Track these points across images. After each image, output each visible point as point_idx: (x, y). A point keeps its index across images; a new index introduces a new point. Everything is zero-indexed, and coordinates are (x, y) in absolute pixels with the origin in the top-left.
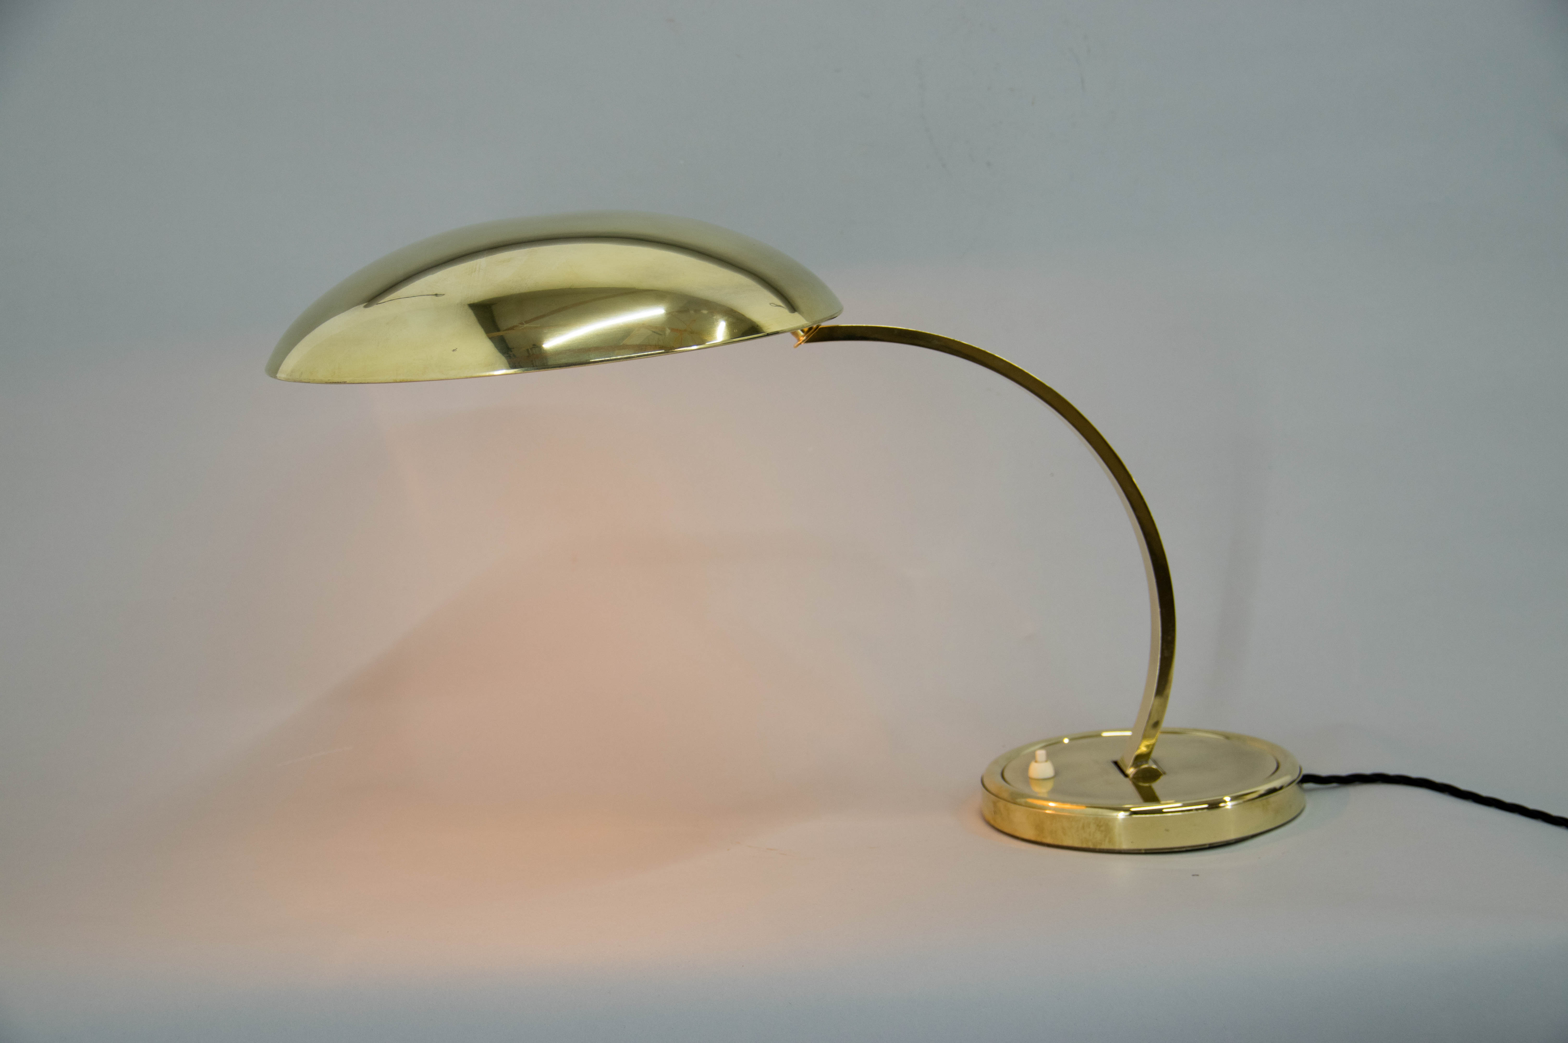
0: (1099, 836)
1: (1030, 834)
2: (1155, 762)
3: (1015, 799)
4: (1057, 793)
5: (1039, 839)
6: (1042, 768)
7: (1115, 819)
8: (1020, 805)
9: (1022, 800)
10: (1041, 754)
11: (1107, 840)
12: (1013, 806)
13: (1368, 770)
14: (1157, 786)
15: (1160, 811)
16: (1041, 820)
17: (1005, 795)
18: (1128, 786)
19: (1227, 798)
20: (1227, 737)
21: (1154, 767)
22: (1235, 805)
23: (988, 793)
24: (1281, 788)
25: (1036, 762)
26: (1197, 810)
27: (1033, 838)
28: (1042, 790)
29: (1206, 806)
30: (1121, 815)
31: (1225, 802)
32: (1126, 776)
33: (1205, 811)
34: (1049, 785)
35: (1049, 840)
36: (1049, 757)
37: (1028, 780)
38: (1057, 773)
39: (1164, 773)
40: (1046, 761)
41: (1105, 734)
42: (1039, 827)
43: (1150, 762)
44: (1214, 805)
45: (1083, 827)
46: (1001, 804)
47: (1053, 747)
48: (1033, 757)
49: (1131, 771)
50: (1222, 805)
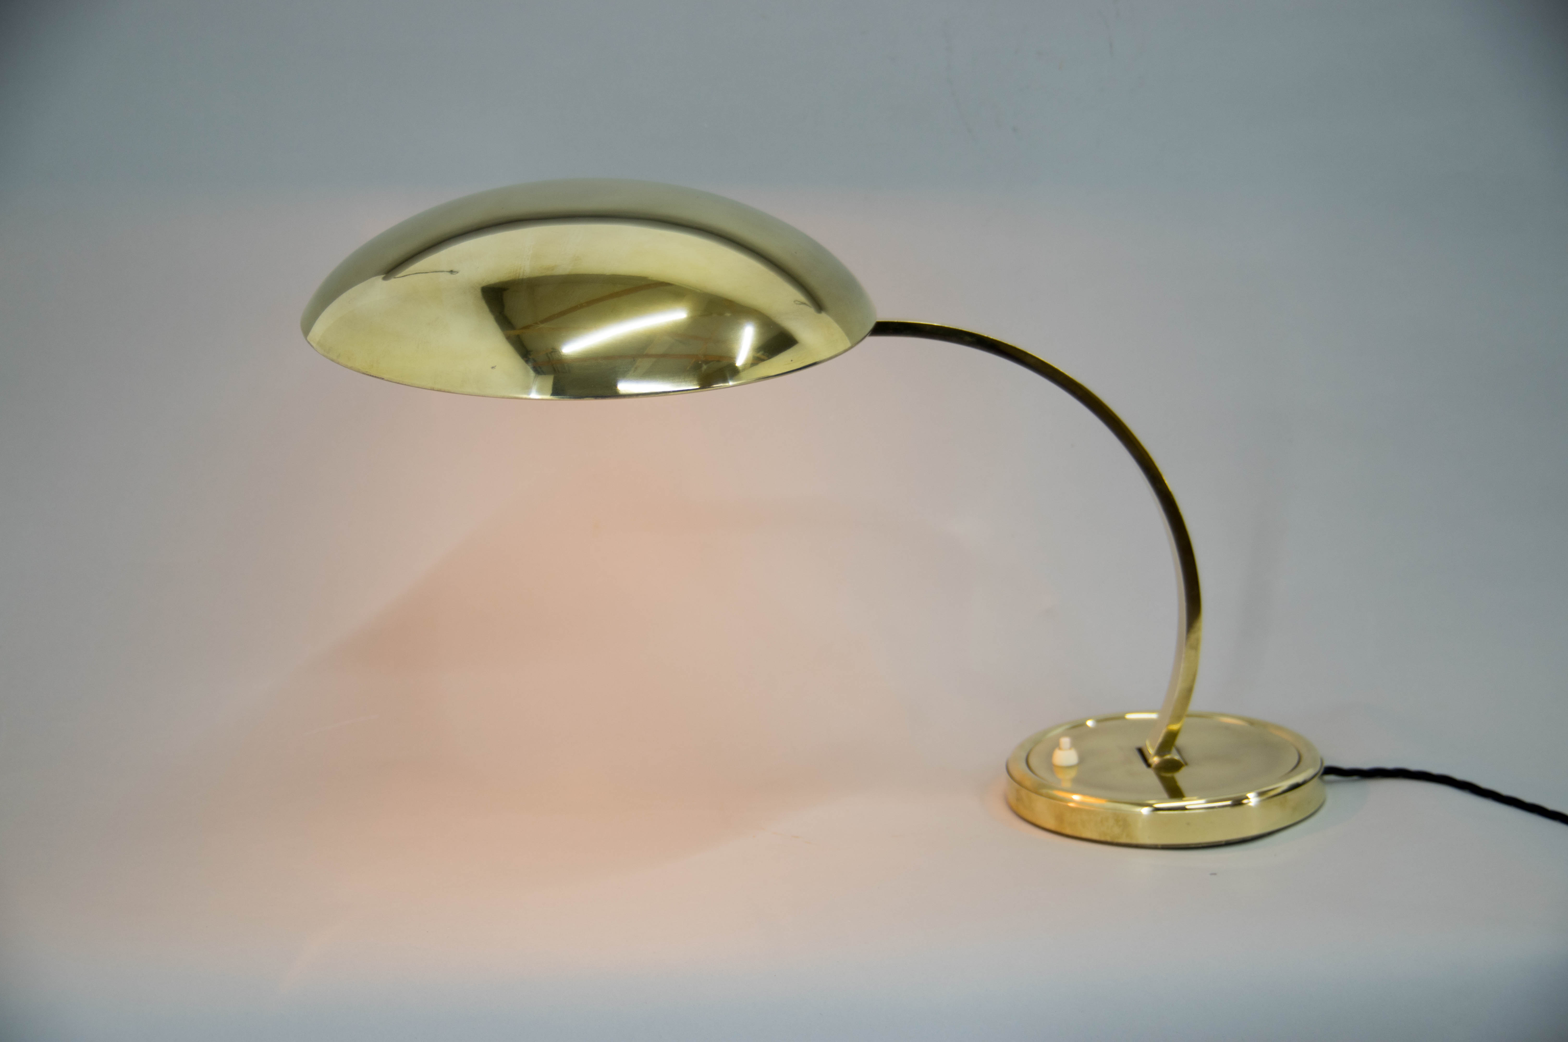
0: (1116, 830)
1: (1051, 824)
2: (1179, 751)
3: (1039, 789)
4: (1080, 784)
5: (1059, 830)
6: (1066, 756)
7: (1136, 815)
8: (1041, 795)
9: (1044, 791)
10: (1065, 741)
12: (1034, 796)
13: (1390, 765)
14: (1181, 777)
15: (1183, 808)
16: (1062, 810)
17: (1028, 783)
18: (1151, 779)
19: (1249, 795)
20: (1252, 722)
21: (1177, 757)
22: (1258, 801)
23: (1011, 780)
24: (1304, 783)
25: (1060, 749)
26: (1221, 807)
27: (1053, 827)
28: (1066, 780)
29: (1229, 803)
30: (1145, 811)
31: (1247, 798)
32: (1149, 765)
33: (1228, 809)
34: (1073, 774)
35: (1068, 831)
36: (1074, 745)
37: (1052, 768)
38: (1082, 760)
39: (1186, 764)
40: (1070, 748)
41: (1130, 716)
42: (1060, 818)
43: (1174, 751)
44: (1238, 802)
45: (1102, 821)
46: (1024, 792)
47: (1076, 729)
48: (1057, 745)
49: (1155, 760)
50: (1245, 801)
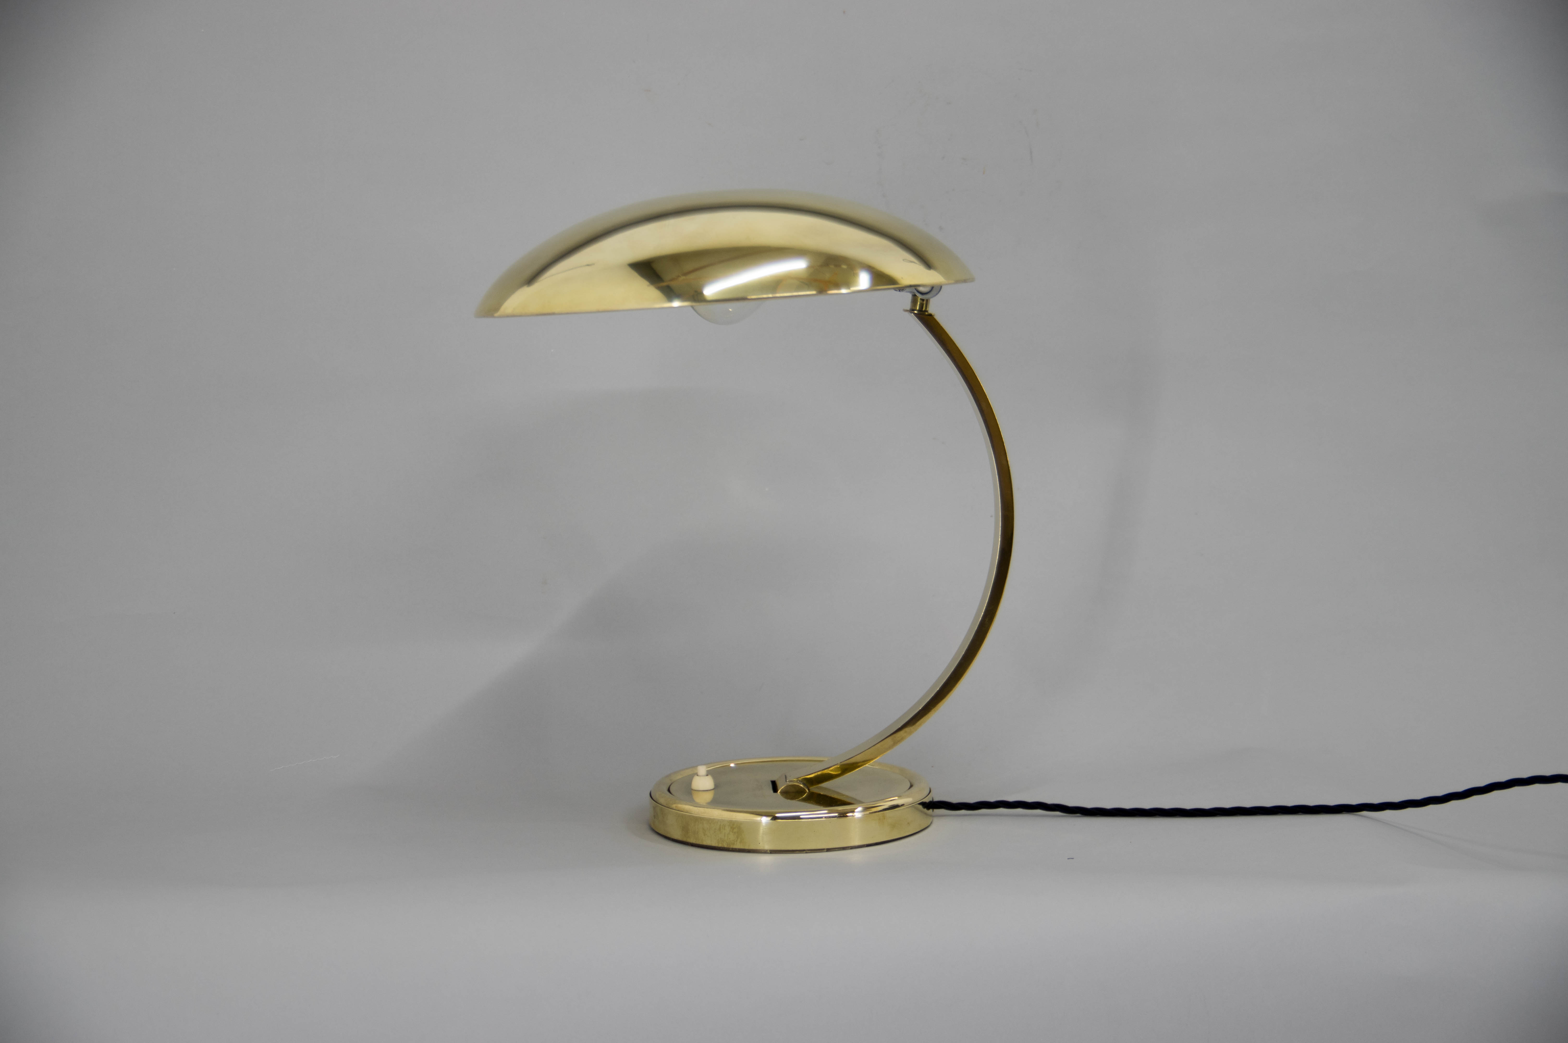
0: (732, 837)
1: (677, 835)
4: (715, 803)
5: (684, 839)
6: (703, 782)
7: (760, 823)
11: (739, 840)
15: (798, 818)
18: (776, 798)
19: (858, 808)
22: (864, 815)
23: (653, 801)
25: (699, 777)
26: (826, 817)
28: (701, 799)
29: (837, 814)
30: (765, 820)
31: (855, 811)
32: (776, 790)
34: (707, 795)
35: (692, 841)
36: (712, 774)
37: (689, 790)
38: (717, 787)
40: (708, 777)
42: (685, 829)
45: (720, 829)
48: (697, 773)
